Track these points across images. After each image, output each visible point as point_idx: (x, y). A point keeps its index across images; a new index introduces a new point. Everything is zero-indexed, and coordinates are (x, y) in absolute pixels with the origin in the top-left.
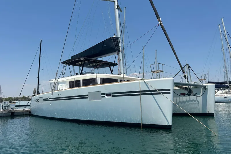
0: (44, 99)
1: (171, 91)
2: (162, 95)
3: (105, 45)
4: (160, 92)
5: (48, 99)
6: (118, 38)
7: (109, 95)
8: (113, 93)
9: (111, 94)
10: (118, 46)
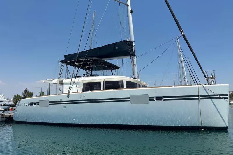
0: (50, 102)
1: (228, 96)
2: (223, 100)
3: (117, 48)
4: (221, 97)
5: (59, 102)
6: (132, 42)
7: (158, 98)
8: (164, 97)
9: (162, 98)
10: (132, 50)
